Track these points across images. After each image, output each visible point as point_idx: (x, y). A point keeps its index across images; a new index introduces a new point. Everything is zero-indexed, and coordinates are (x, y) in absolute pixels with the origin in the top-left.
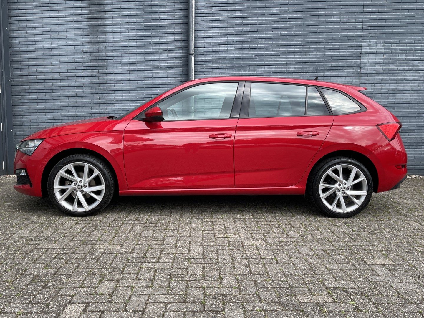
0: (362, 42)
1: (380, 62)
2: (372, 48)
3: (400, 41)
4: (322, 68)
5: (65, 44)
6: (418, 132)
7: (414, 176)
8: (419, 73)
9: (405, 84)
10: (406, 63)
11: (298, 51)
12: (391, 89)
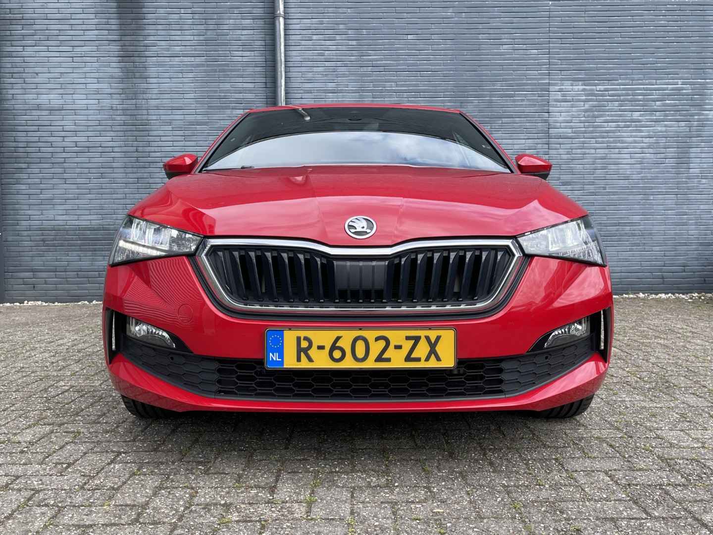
0: (549, 84)
1: (579, 115)
2: (566, 94)
3: (610, 82)
4: (487, 126)
5: (84, 97)
6: (645, 224)
7: (641, 295)
8: (641, 131)
9: (620, 150)
10: (620, 116)
11: (450, 101)
12: (601, 157)
